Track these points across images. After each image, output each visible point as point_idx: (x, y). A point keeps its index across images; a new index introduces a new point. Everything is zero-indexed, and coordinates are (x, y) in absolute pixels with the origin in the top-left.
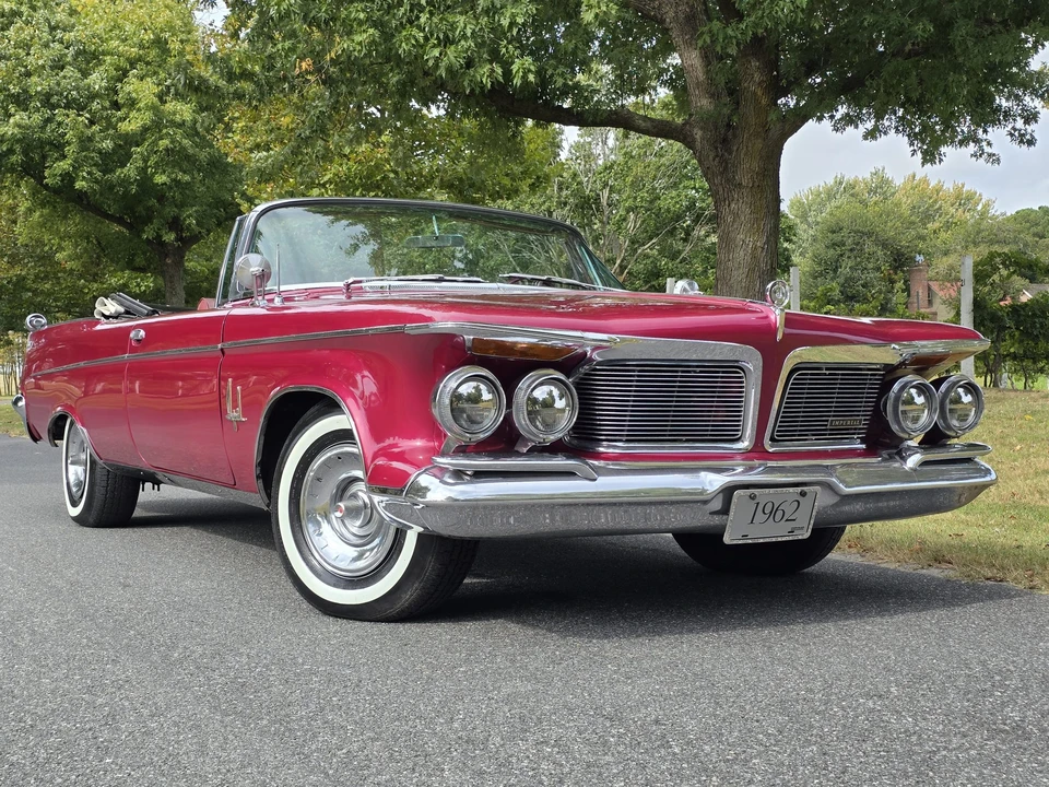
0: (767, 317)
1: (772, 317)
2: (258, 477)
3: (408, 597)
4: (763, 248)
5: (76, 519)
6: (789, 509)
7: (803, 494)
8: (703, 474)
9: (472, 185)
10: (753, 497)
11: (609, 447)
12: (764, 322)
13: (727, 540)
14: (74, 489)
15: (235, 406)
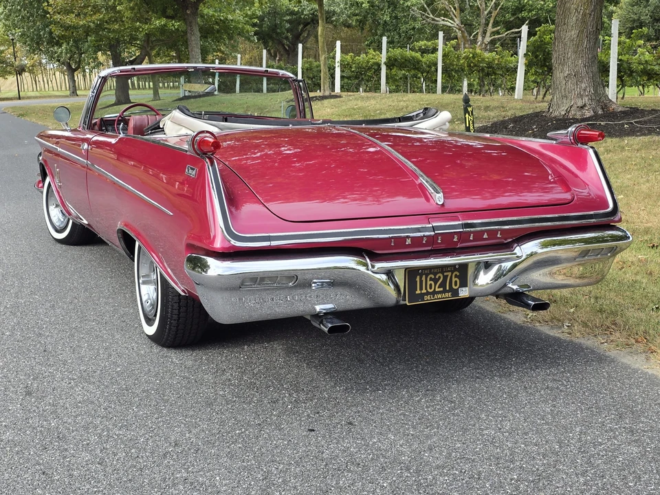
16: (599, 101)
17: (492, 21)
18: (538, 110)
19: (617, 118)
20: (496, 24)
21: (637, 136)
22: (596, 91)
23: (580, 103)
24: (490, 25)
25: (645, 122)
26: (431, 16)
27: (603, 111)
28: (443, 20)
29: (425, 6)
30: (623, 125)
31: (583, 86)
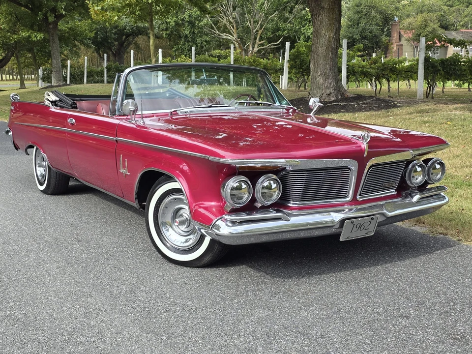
0: (360, 146)
1: (362, 146)
2: (136, 198)
3: (207, 259)
4: (333, 37)
5: (41, 191)
6: (366, 225)
7: (372, 219)
8: (332, 213)
10: (352, 222)
11: (293, 204)
12: (359, 149)
13: (341, 240)
14: (40, 178)
15: (124, 167)
16: (339, 91)
17: (258, 37)
18: (300, 96)
19: (350, 101)
20: (261, 39)
21: (363, 112)
22: (337, 84)
23: (328, 92)
24: (258, 39)
25: (367, 104)
26: (217, 32)
27: (342, 97)
28: (226, 35)
29: (213, 25)
30: (354, 105)
31: (330, 81)
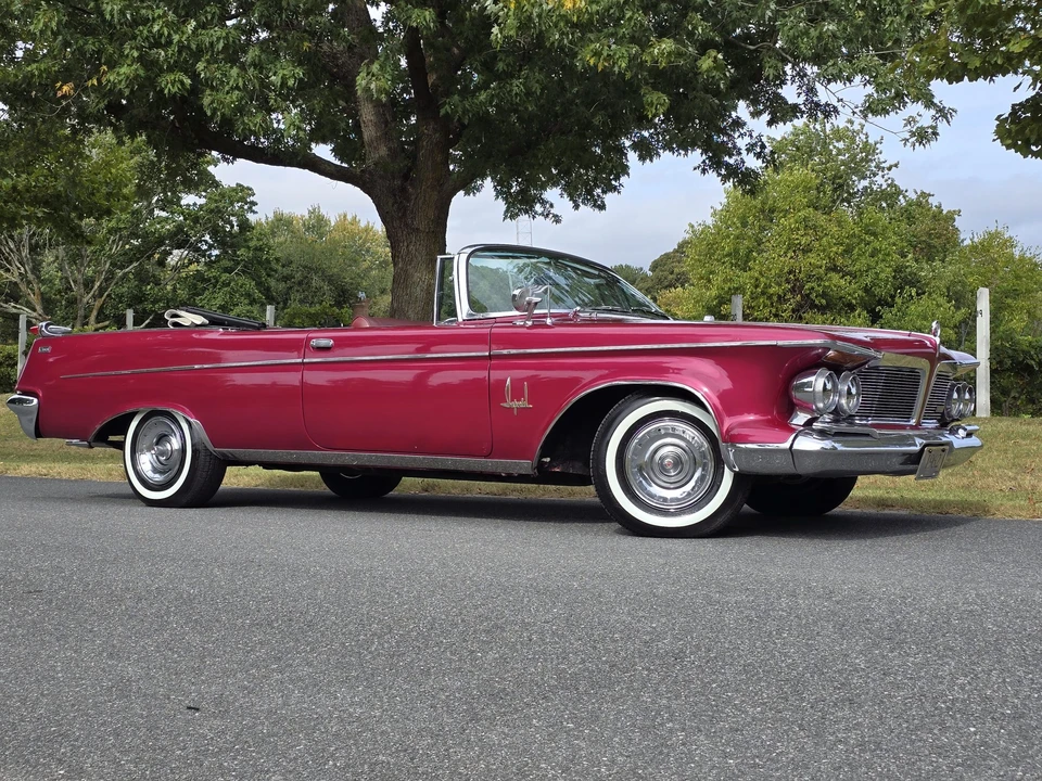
5: (158, 501)
6: (937, 460)
7: (943, 450)
9: (68, 203)
10: (930, 451)
15: (517, 398)
17: (95, 313)
